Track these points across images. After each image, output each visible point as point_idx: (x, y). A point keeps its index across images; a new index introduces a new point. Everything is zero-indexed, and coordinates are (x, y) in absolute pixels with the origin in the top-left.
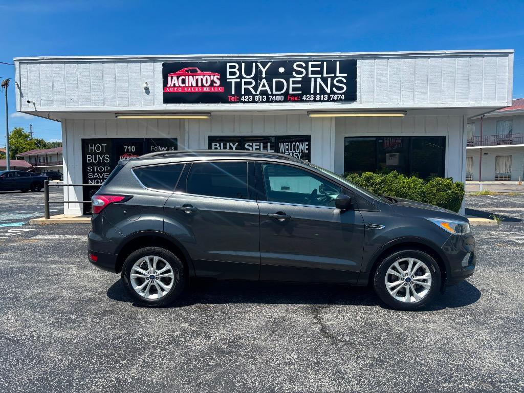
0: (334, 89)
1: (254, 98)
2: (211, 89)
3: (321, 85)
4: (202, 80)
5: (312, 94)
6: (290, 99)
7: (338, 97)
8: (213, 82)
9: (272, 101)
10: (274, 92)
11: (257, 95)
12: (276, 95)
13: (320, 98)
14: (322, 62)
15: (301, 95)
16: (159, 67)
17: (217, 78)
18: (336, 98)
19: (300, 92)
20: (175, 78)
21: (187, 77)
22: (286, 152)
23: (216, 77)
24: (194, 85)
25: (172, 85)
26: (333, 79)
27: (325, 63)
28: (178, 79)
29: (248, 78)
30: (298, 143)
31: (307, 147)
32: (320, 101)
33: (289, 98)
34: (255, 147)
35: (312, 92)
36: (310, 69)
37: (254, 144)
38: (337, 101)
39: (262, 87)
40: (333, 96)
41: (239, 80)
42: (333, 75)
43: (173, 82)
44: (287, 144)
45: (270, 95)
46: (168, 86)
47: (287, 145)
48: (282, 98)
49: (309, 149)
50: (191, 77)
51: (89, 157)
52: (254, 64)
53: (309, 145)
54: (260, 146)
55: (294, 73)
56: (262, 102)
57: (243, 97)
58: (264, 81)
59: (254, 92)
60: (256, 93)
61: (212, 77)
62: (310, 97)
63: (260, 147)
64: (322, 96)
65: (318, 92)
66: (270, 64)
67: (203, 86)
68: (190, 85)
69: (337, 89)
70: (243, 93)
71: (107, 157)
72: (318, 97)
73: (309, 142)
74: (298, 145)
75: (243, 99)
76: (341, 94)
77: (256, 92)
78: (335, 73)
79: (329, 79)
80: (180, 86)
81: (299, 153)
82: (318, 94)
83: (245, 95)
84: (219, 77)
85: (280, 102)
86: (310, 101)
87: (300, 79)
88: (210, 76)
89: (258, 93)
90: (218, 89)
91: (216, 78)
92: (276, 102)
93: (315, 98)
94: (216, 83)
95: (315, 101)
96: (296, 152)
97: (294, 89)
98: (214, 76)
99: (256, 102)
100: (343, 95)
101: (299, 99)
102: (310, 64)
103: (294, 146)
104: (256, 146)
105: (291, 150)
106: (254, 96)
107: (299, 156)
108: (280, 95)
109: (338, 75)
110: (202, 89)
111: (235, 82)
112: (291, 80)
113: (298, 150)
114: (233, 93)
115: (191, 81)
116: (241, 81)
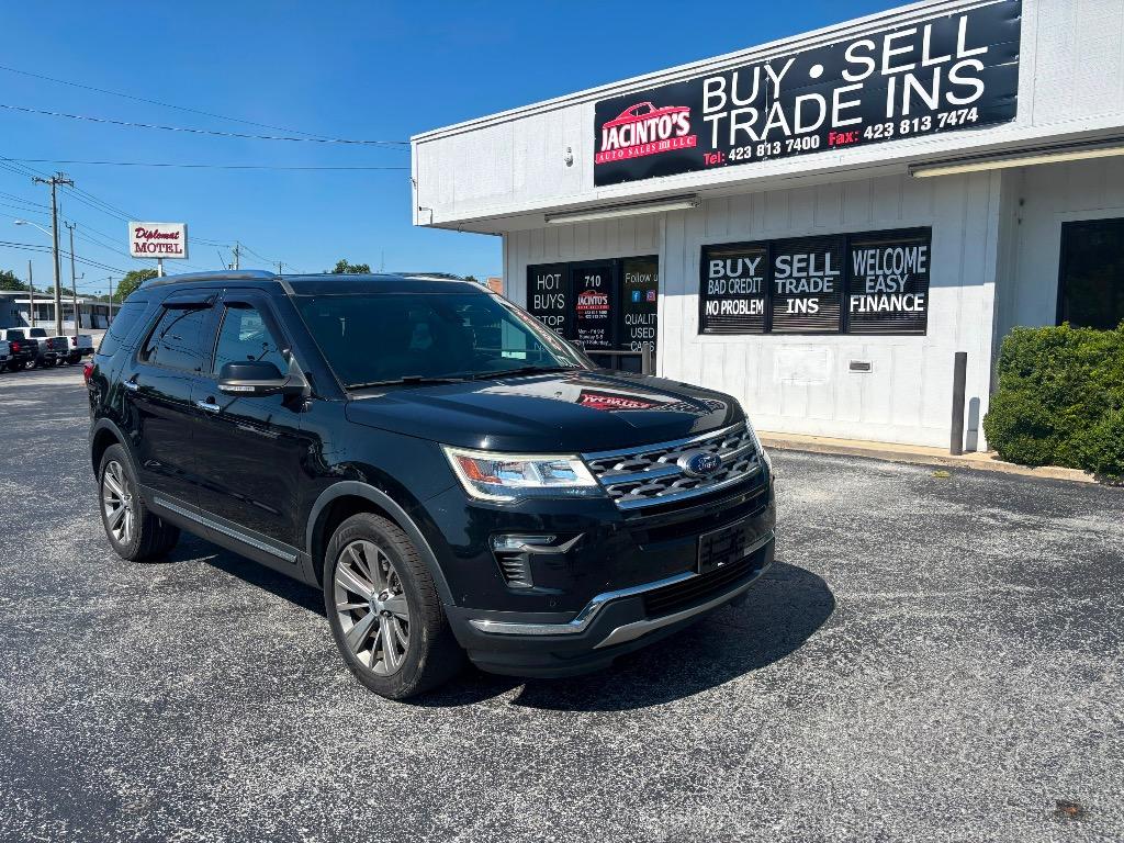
0: (950, 97)
1: (754, 151)
2: (671, 144)
3: (913, 91)
4: (657, 125)
5: (889, 120)
6: (835, 141)
7: (959, 117)
8: (676, 127)
9: (794, 152)
10: (798, 130)
11: (762, 142)
12: (802, 136)
13: (912, 126)
14: (920, 27)
15: (861, 128)
16: (589, 112)
17: (685, 118)
18: (953, 122)
19: (859, 120)
20: (614, 131)
21: (633, 125)
22: (869, 273)
23: (682, 114)
24: (645, 140)
25: (609, 148)
26: (946, 68)
27: (928, 29)
28: (618, 132)
29: (743, 105)
30: (899, 250)
31: (924, 259)
32: (911, 134)
33: (832, 139)
34: (796, 265)
35: (890, 114)
36: (887, 53)
37: (796, 257)
38: (958, 127)
39: (774, 121)
40: (946, 115)
41: (725, 114)
42: (948, 58)
43: (611, 140)
44: (872, 252)
45: (789, 138)
46: (603, 149)
47: (873, 256)
48: (815, 142)
49: (926, 264)
50: (639, 125)
51: (537, 299)
52: (757, 71)
53: (927, 254)
54: (807, 260)
55: (845, 73)
56: (773, 157)
57: (733, 151)
58: (777, 105)
59: (754, 137)
60: (759, 136)
61: (674, 116)
62: (885, 130)
63: (808, 265)
64: (916, 121)
65: (906, 111)
66: (791, 61)
67: (658, 139)
68: (638, 142)
69: (957, 96)
70: (732, 142)
71: (561, 298)
72: (905, 126)
73: (928, 243)
74: (899, 256)
75: (732, 156)
76: (969, 106)
77: (759, 134)
78: (953, 52)
79: (937, 71)
80: (621, 148)
81: (902, 275)
82: (906, 117)
83: (736, 147)
84: (687, 114)
85: (811, 151)
86: (884, 139)
87: (860, 86)
88: (670, 115)
89: (764, 137)
90: (685, 141)
91: (682, 119)
92: (803, 152)
93: (897, 128)
94: (681, 129)
95: (897, 136)
96: (893, 273)
97: (843, 114)
98: (678, 113)
99: (760, 159)
100: (974, 110)
101: (857, 138)
102: (888, 38)
103: (890, 256)
104: (800, 261)
105: (881, 268)
106: (754, 145)
107: (902, 283)
108: (810, 134)
109: (961, 53)
110: (657, 146)
111: (720, 120)
112: (837, 92)
113: (898, 267)
114: (715, 146)
115: (639, 131)
116: (729, 115)
